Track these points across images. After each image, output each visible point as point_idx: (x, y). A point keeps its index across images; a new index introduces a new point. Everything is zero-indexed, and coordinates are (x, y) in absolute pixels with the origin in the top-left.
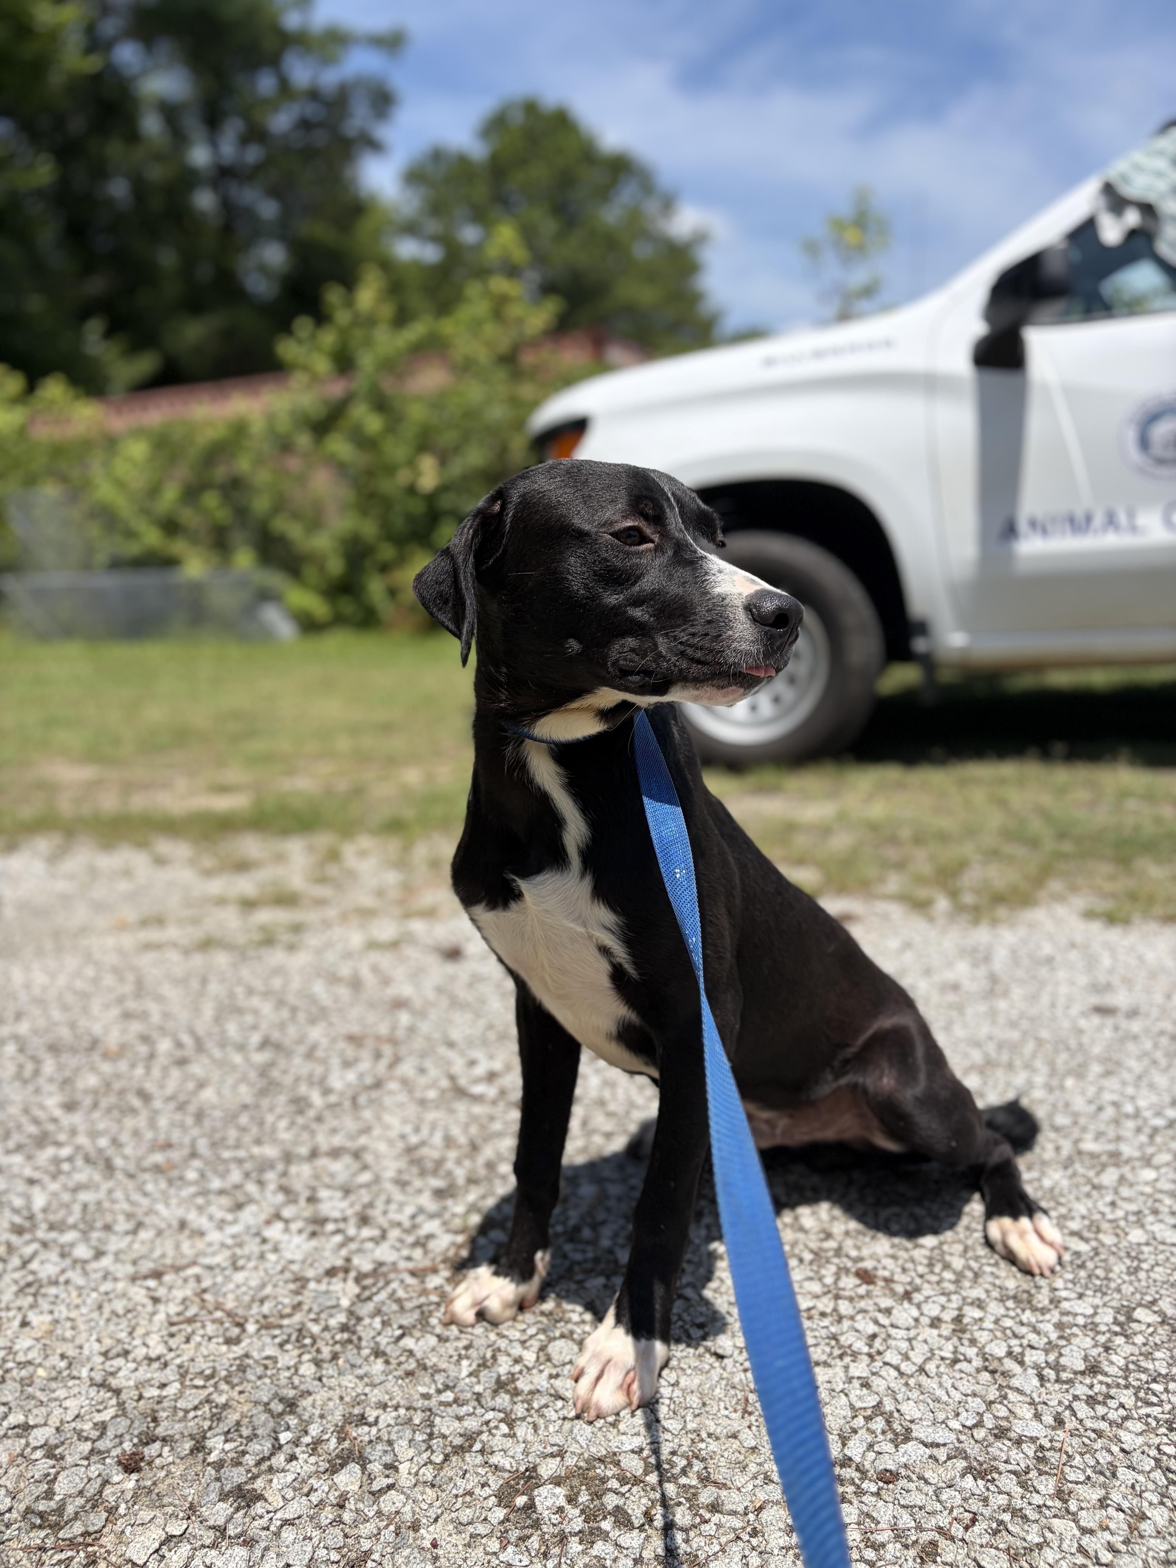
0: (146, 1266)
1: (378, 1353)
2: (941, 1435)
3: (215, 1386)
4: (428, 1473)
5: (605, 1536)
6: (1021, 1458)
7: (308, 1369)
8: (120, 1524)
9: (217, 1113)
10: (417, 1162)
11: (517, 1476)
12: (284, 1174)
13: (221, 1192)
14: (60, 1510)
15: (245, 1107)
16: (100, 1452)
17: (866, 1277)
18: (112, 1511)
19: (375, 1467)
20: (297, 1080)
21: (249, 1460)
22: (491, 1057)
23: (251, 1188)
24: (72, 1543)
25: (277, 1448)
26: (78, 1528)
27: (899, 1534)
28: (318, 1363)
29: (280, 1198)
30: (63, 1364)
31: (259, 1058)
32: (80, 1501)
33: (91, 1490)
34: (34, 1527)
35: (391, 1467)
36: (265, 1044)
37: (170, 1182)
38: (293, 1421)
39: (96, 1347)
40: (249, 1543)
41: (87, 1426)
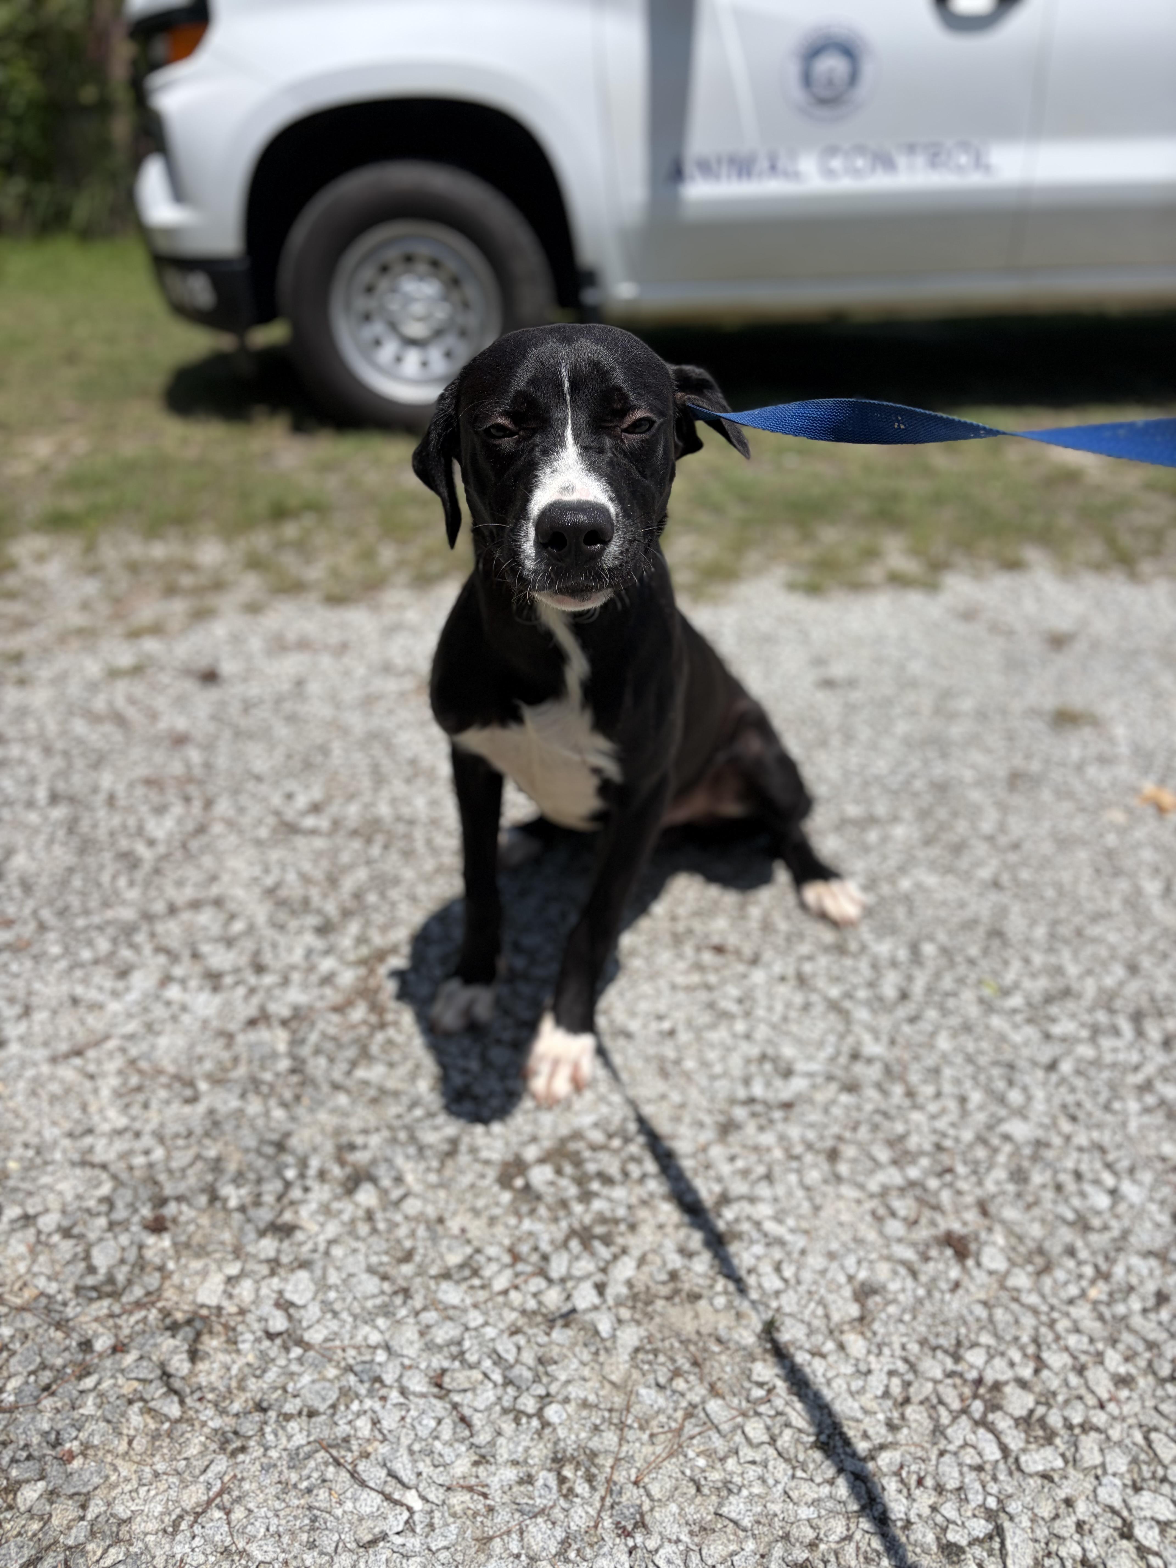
0: (63, 1047)
1: (336, 1087)
2: (814, 1067)
3: (199, 1142)
4: (433, 1178)
5: (596, 1195)
6: (874, 1072)
7: (278, 1114)
8: (176, 1279)
9: (44, 880)
10: (282, 903)
11: (506, 1165)
12: (153, 935)
13: (96, 962)
14: (111, 1279)
15: (71, 870)
16: (119, 1223)
17: (719, 950)
18: (161, 1269)
19: (386, 1182)
20: (112, 834)
21: (269, 1199)
22: (307, 787)
23: (126, 953)
24: (138, 1305)
25: (288, 1185)
26: (138, 1292)
27: (809, 1147)
28: (284, 1105)
29: (162, 959)
30: (30, 1153)
31: (59, 813)
32: (125, 1269)
33: (132, 1255)
34: (91, 1300)
35: (399, 1180)
36: (54, 798)
37: (36, 958)
38: (289, 1159)
39: (56, 1131)
40: (305, 1265)
41: (91, 1203)
